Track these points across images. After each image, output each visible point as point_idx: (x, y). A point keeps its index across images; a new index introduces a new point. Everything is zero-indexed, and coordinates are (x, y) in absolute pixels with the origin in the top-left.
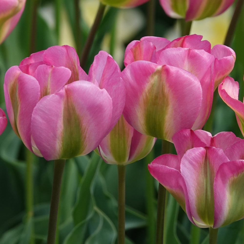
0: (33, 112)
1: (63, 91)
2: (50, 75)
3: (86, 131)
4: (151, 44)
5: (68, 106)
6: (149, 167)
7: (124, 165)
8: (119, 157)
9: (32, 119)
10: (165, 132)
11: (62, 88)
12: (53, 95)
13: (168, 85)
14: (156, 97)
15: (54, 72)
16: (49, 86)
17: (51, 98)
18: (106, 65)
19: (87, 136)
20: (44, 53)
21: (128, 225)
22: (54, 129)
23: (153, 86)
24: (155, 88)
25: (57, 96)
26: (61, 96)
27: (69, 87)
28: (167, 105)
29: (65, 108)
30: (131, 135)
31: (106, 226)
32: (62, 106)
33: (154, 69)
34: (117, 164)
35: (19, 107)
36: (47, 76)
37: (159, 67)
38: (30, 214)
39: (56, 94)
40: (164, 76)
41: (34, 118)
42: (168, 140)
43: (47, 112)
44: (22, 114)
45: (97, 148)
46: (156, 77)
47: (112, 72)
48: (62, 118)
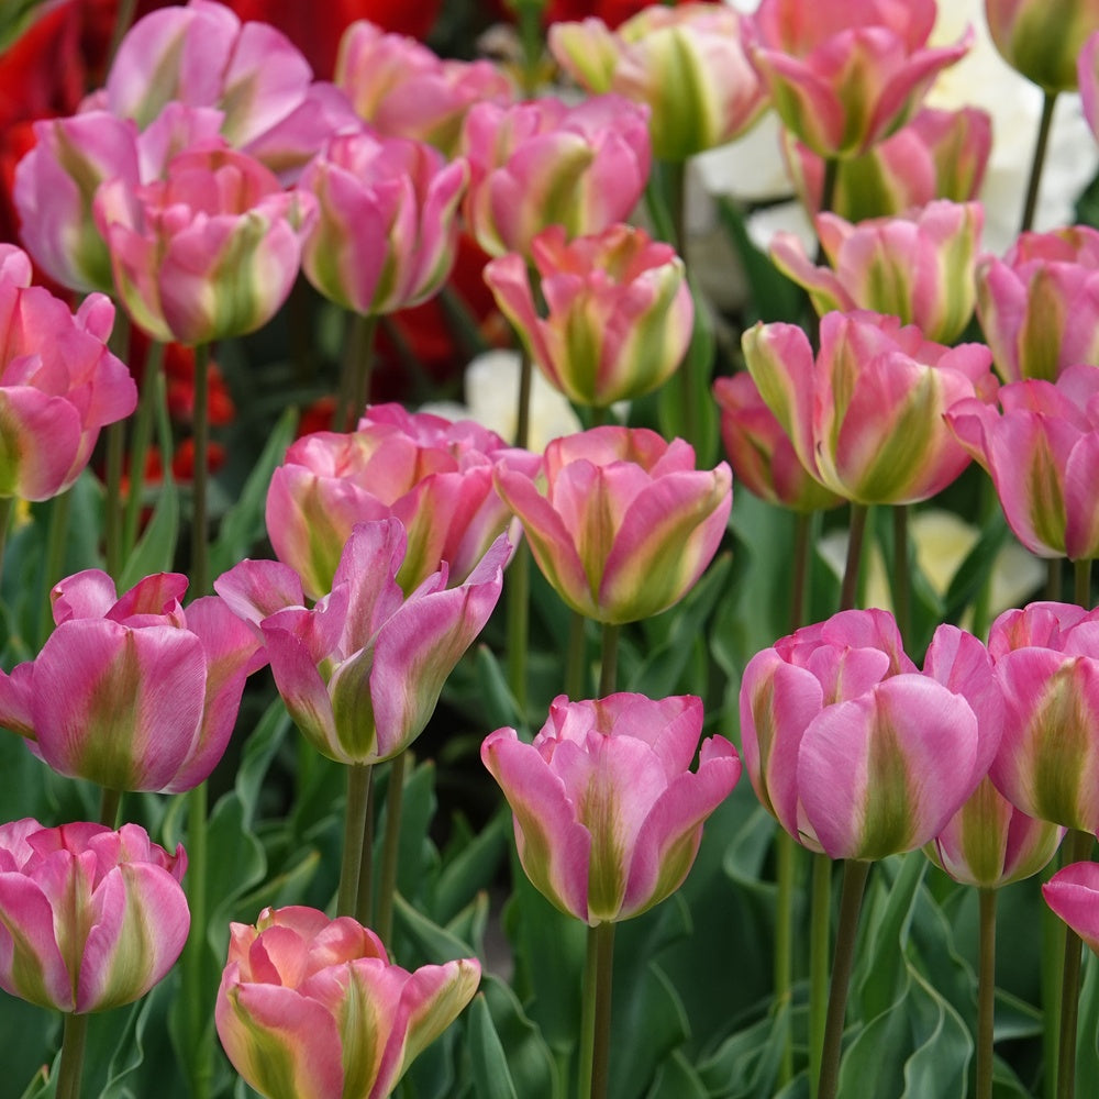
0: (803, 740)
1: (869, 696)
2: (842, 666)
3: (917, 791)
4: (1050, 615)
5: (880, 730)
6: (1045, 890)
7: (994, 887)
8: (983, 869)
9: (800, 754)
10: (1078, 810)
11: (867, 690)
12: (848, 702)
13: (1086, 701)
14: (1061, 730)
15: (851, 658)
16: (839, 691)
17: (844, 708)
18: (959, 652)
19: (921, 802)
20: (825, 627)
21: (1001, 1033)
22: (847, 781)
23: (1054, 701)
24: (1059, 708)
25: (855, 706)
26: (865, 706)
27: (882, 687)
28: (1085, 749)
29: (874, 734)
30: (1009, 815)
31: (950, 1027)
32: (868, 730)
33: (1057, 666)
34: (979, 886)
35: (774, 737)
36: (834, 668)
37: (1070, 661)
38: (786, 996)
39: (855, 702)
40: (1079, 682)
41: (804, 754)
42: (1085, 830)
43: (832, 740)
44: (779, 752)
45: (934, 841)
46: (1061, 683)
47: (973, 667)
48: (866, 758)
